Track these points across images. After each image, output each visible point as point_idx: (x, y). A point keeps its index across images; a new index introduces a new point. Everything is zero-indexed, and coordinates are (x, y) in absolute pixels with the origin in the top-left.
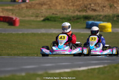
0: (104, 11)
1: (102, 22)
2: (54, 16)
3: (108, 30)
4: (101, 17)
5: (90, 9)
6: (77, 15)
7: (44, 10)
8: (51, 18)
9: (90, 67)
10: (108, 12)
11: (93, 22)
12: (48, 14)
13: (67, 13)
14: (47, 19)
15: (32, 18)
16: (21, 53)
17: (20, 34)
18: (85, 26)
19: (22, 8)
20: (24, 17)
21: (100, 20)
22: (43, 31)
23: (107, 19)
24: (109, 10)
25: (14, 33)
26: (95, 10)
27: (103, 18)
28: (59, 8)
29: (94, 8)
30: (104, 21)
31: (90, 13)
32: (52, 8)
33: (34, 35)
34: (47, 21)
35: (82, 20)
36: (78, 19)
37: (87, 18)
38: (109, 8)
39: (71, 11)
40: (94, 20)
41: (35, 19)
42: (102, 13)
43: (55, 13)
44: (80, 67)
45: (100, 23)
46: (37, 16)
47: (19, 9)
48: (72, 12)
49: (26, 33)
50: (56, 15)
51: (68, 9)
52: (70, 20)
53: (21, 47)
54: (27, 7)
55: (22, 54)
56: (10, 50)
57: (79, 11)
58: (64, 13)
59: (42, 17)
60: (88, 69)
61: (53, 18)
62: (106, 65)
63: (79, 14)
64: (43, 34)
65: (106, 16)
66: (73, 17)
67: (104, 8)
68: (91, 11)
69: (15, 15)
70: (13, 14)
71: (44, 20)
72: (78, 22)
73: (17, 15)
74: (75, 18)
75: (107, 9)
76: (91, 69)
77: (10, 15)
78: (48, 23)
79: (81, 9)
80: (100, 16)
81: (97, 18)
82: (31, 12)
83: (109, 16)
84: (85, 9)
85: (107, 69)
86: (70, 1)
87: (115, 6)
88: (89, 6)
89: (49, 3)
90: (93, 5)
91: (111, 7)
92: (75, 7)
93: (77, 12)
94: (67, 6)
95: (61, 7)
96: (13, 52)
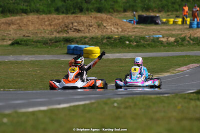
0: (90, 31)
1: (88, 46)
2: (25, 38)
3: (95, 56)
4: (87, 40)
5: (73, 30)
6: (56, 37)
7: (12, 32)
8: (22, 41)
9: (72, 104)
10: (96, 32)
11: (77, 45)
12: (17, 36)
13: (43, 35)
14: (16, 43)
18: (66, 51)
21: (85, 44)
22: (11, 58)
23: (94, 41)
24: (97, 31)
26: (79, 31)
27: (89, 41)
28: (31, 28)
29: (77, 28)
30: (90, 45)
31: (72, 34)
32: (22, 28)
35: (62, 43)
36: (56, 42)
37: (68, 41)
38: (97, 27)
39: (47, 32)
40: (77, 43)
42: (87, 35)
43: (27, 35)
44: (59, 104)
45: (85, 47)
46: (3, 39)
48: (48, 34)
50: (29, 38)
51: (44, 29)
52: (47, 43)
57: (58, 32)
58: (39, 35)
59: (10, 39)
60: (71, 106)
61: (24, 41)
62: (93, 101)
63: (58, 35)
65: (92, 38)
66: (50, 40)
67: (91, 28)
68: (74, 32)
71: (12, 44)
72: (57, 46)
74: (53, 41)
75: (94, 29)
76: (74, 106)
78: (17, 47)
79: (61, 29)
80: (85, 38)
81: (81, 40)
83: (97, 38)
84: (66, 29)
85: (95, 105)
86: (46, 20)
87: (105, 25)
88: (71, 25)
89: (18, 21)
90: (76, 24)
91: (99, 26)
92: (53, 27)
93: (55, 33)
94: (42, 25)
95: (35, 27)
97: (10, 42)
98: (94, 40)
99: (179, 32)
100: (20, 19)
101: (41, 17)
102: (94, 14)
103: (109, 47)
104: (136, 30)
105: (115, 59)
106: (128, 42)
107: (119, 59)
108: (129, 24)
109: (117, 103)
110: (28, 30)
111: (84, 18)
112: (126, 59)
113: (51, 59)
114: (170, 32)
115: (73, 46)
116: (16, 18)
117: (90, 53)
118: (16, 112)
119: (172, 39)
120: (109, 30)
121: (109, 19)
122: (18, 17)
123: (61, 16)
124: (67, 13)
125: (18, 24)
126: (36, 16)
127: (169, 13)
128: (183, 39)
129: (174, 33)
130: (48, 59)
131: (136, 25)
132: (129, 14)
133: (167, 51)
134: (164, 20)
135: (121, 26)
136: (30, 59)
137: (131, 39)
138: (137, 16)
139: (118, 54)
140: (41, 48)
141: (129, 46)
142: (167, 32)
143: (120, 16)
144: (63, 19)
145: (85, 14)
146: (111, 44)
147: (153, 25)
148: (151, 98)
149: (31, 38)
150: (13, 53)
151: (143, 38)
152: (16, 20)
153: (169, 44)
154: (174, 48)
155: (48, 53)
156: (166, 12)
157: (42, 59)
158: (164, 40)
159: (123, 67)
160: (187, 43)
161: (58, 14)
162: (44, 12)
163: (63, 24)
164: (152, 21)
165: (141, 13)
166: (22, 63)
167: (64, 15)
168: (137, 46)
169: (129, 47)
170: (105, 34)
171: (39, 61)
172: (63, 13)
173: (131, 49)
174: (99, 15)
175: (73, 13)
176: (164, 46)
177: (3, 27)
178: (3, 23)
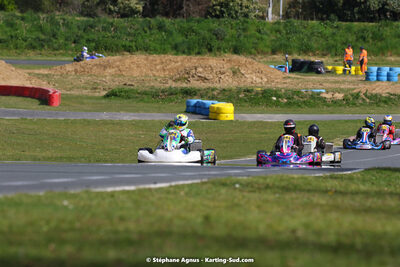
0: (221, 81)
1: (216, 102)
2: (127, 88)
3: (227, 116)
4: (215, 93)
5: (196, 78)
6: (170, 88)
7: (108, 78)
8: (120, 91)
9: (173, 184)
10: (229, 82)
11: (200, 100)
12: (115, 85)
13: (152, 84)
14: (112, 94)
15: (85, 92)
17: (61, 121)
18: (184, 108)
19: (68, 73)
20: (70, 89)
21: (213, 98)
22: (105, 116)
23: (226, 95)
24: (230, 80)
25: (49, 118)
26: (205, 79)
27: (218, 94)
28: (136, 73)
29: (202, 75)
30: (220, 100)
31: (195, 84)
32: (124, 73)
33: (88, 123)
34: (112, 98)
35: (180, 96)
36: (172, 94)
37: (188, 93)
38: (232, 75)
39: (159, 80)
40: (202, 97)
41: (90, 94)
42: (218, 86)
43: (129, 83)
44: (155, 183)
45: (213, 104)
46: (95, 88)
47: (62, 75)
48: (160, 82)
49: (72, 118)
50: (132, 87)
51: (154, 75)
52: (158, 96)
53: (60, 145)
54: (76, 71)
56: (38, 150)
57: (175, 81)
58: (147, 84)
59: (104, 89)
60: (171, 186)
61: (126, 92)
62: (204, 180)
63: (174, 85)
64: (105, 123)
65: (224, 90)
66: (163, 92)
67: (222, 76)
68: (197, 80)
69: (54, 85)
70: (49, 83)
71: (107, 96)
72: (171, 101)
73: (57, 85)
74: (166, 93)
75: (227, 78)
76: (177, 186)
77: (44, 85)
78: (114, 101)
79: (178, 77)
80: (213, 90)
81: (207, 93)
82: (84, 79)
83: (230, 90)
84: (186, 76)
86: (158, 62)
87: (243, 72)
88: (194, 71)
89: (118, 63)
90: (200, 70)
91: (234, 73)
92: (167, 73)
93: (170, 82)
94: (152, 70)
95: (141, 72)
96: (44, 154)
97: (104, 93)
98: (227, 93)
99: (351, 86)
100: (120, 61)
101: (151, 57)
102: (229, 56)
103: (247, 104)
104: (288, 80)
105: (255, 123)
106: (275, 98)
107: (261, 122)
108: (278, 72)
109: (241, 184)
110: (132, 76)
111: (213, 61)
112: (271, 123)
113: (161, 118)
114: (337, 85)
115: (194, 101)
116: (115, 58)
117: (218, 112)
118: (87, 192)
119: (339, 96)
120: (249, 80)
121: (250, 63)
122: (117, 57)
123: (180, 58)
124: (189, 54)
125: (118, 67)
126: (144, 56)
127: (338, 59)
128: (357, 96)
129: (342, 87)
130: (157, 119)
131: (288, 74)
132: (279, 57)
133: (332, 113)
134: (330, 68)
135: (266, 75)
136: (133, 118)
137: (279, 93)
138: (290, 61)
139: (259, 115)
140: (148, 102)
141: (277, 104)
142: (334, 86)
143: (265, 59)
144: (182, 61)
145: (215, 55)
146: (251, 99)
147: (314, 74)
148: (293, 178)
149: (135, 87)
150: (108, 109)
151: (298, 93)
152: (115, 61)
153: (335, 102)
154: (342, 108)
155: (159, 110)
156: (332, 56)
157: (149, 119)
158: (329, 96)
159: (266, 133)
160: (360, 101)
161: (176, 54)
162: (156, 51)
163: (182, 68)
164: (311, 68)
165: (296, 56)
166: (120, 124)
167: (185, 56)
168: (289, 104)
169: (277, 106)
170: (242, 85)
171: (145, 122)
172: (184, 53)
173: (279, 108)
174: (235, 57)
175: (199, 53)
176: (328, 106)
177: (95, 70)
178: (96, 65)
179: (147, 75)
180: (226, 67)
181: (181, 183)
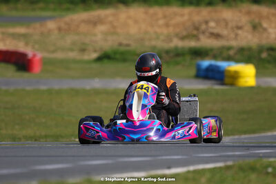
0: (239, 38)
1: (232, 64)
2: (122, 49)
3: (246, 82)
4: (231, 53)
5: (207, 34)
6: (176, 48)
7: (99, 37)
8: (115, 53)
10: (247, 39)
11: (213, 62)
12: (108, 45)
13: (153, 43)
14: (105, 57)
15: (72, 55)
16: (43, 134)
18: (193, 72)
19: (50, 31)
20: (53, 52)
21: (229, 59)
22: (97, 84)
23: (245, 55)
24: (250, 37)
25: (28, 88)
26: (217, 36)
27: (236, 54)
28: (133, 30)
29: (215, 31)
30: (238, 61)
31: (206, 42)
33: (76, 92)
34: (106, 61)
35: (188, 58)
36: (178, 55)
37: (198, 53)
38: (251, 30)
39: (162, 37)
40: (215, 57)
42: (234, 43)
43: (125, 42)
44: (169, 167)
45: (229, 66)
46: (83, 50)
47: (42, 34)
48: (163, 41)
49: (56, 87)
50: (128, 48)
51: (156, 33)
53: (44, 120)
54: (60, 29)
55: (46, 136)
56: (17, 127)
57: (183, 38)
58: (147, 43)
59: (95, 51)
61: (122, 53)
63: (181, 44)
64: (97, 92)
65: (242, 49)
66: (167, 52)
67: (240, 32)
68: (209, 37)
69: (33, 47)
70: (27, 44)
71: (99, 59)
72: (177, 64)
73: (37, 46)
74: (171, 54)
75: (245, 34)
77: (21, 47)
78: (108, 66)
79: (185, 33)
80: (229, 48)
81: (221, 53)
82: (69, 39)
83: (250, 49)
84: (195, 32)
86: (160, 15)
87: (265, 26)
88: (204, 26)
89: (111, 19)
90: (212, 24)
91: (254, 27)
92: (171, 29)
93: (175, 40)
95: (140, 28)
96: (24, 132)
97: (95, 55)
98: (246, 53)
101: (151, 11)
102: (247, 6)
109: (274, 168)
110: (128, 34)
111: (227, 13)
115: (206, 63)
117: (235, 76)
120: (273, 36)
121: (274, 15)
122: (109, 11)
123: (187, 10)
125: (111, 23)
126: (142, 10)
144: (189, 14)
145: (230, 6)
149: (133, 48)
150: (100, 75)
161: (182, 6)
163: (190, 23)
175: (209, 4)
177: (83, 28)
178: (83, 21)
179: (146, 32)
180: (244, 20)
181: (201, 167)
